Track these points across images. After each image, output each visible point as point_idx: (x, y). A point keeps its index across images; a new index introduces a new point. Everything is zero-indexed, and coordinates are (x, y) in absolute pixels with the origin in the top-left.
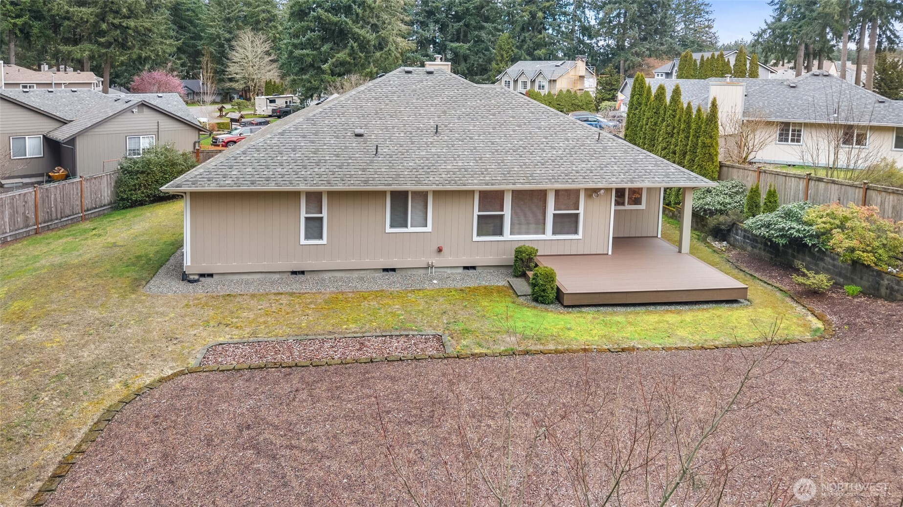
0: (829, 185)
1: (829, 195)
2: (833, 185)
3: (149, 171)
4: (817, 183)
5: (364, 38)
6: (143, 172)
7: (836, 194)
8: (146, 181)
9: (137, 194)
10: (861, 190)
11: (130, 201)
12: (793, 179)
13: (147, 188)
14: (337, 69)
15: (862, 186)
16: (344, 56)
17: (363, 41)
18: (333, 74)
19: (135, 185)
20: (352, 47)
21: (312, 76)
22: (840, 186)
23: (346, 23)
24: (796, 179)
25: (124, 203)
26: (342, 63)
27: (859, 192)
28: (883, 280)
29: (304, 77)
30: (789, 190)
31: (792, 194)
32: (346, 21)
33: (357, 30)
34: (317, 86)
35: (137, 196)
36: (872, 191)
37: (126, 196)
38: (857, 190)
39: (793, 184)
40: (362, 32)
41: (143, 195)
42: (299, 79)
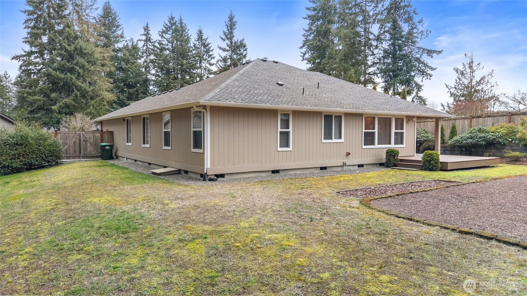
0: (486, 119)
1: (486, 123)
2: (488, 118)
3: (27, 143)
4: (477, 119)
5: (85, 89)
6: (21, 145)
7: (491, 121)
8: (25, 151)
9: (16, 162)
10: (507, 116)
11: (10, 168)
12: (461, 120)
13: (24, 158)
14: (63, 110)
15: (508, 114)
16: (70, 101)
17: (84, 91)
18: (60, 113)
19: (14, 155)
20: (76, 95)
21: (43, 115)
22: (493, 118)
23: (71, 78)
24: (462, 120)
25: (5, 170)
26: (67, 106)
27: (506, 118)
29: (36, 115)
30: (458, 126)
31: (460, 128)
32: (71, 77)
33: (80, 84)
34: (47, 122)
35: (16, 164)
36: (514, 116)
37: (7, 164)
38: (505, 117)
39: (460, 123)
40: (83, 85)
41: (22, 163)
42: (32, 117)
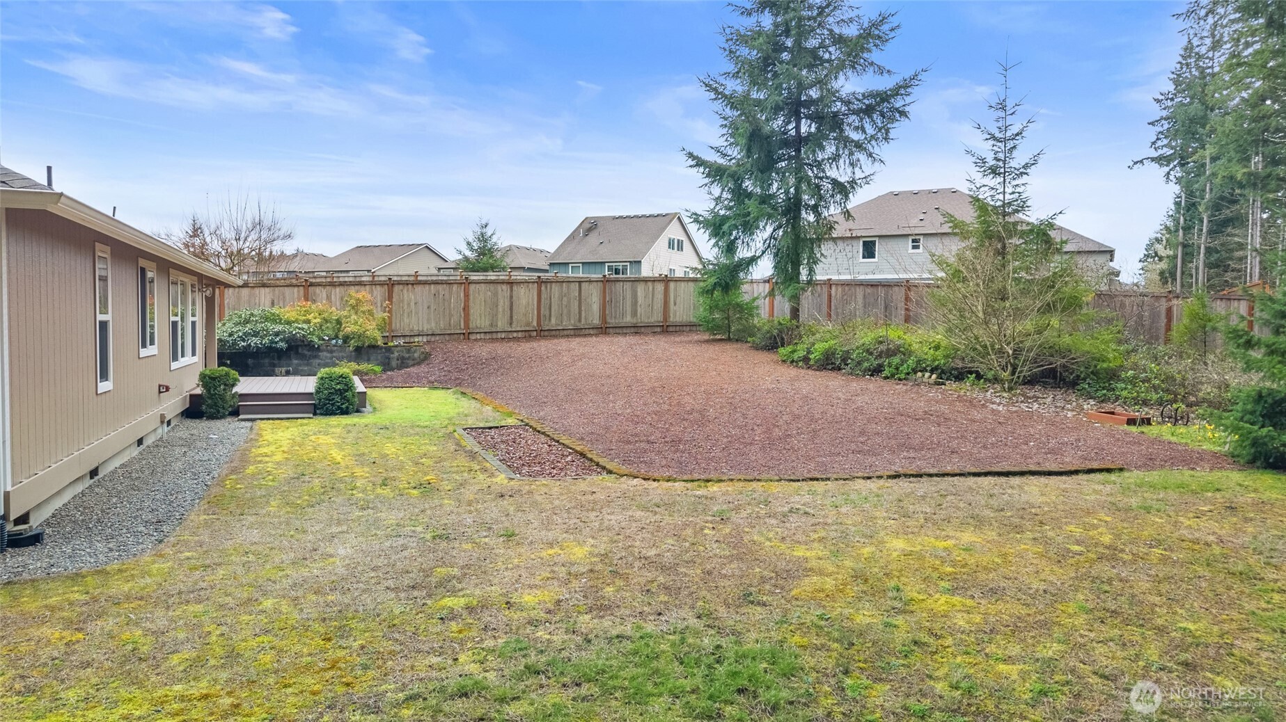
0: (257, 290)
2: (262, 290)
7: (268, 297)
22: (272, 288)
28: (393, 353)
